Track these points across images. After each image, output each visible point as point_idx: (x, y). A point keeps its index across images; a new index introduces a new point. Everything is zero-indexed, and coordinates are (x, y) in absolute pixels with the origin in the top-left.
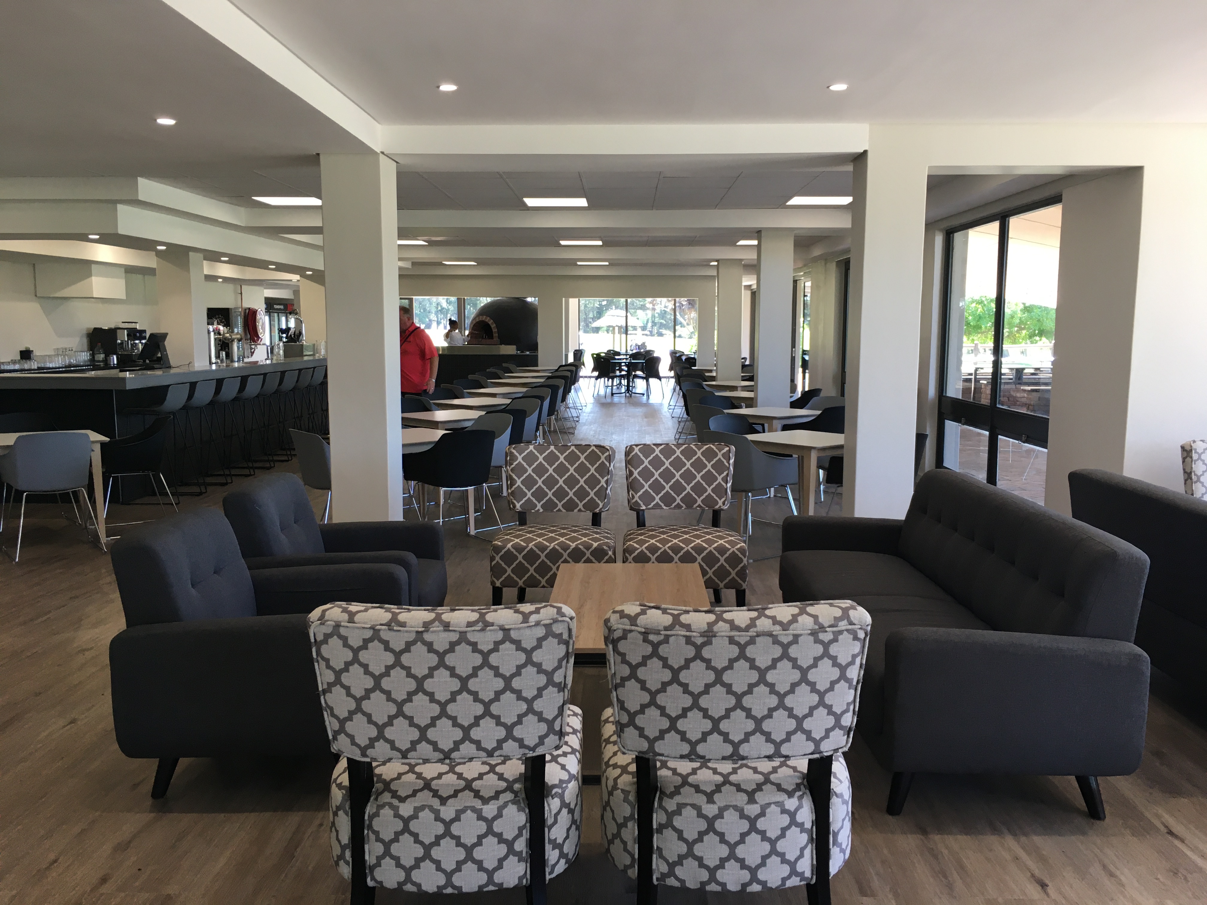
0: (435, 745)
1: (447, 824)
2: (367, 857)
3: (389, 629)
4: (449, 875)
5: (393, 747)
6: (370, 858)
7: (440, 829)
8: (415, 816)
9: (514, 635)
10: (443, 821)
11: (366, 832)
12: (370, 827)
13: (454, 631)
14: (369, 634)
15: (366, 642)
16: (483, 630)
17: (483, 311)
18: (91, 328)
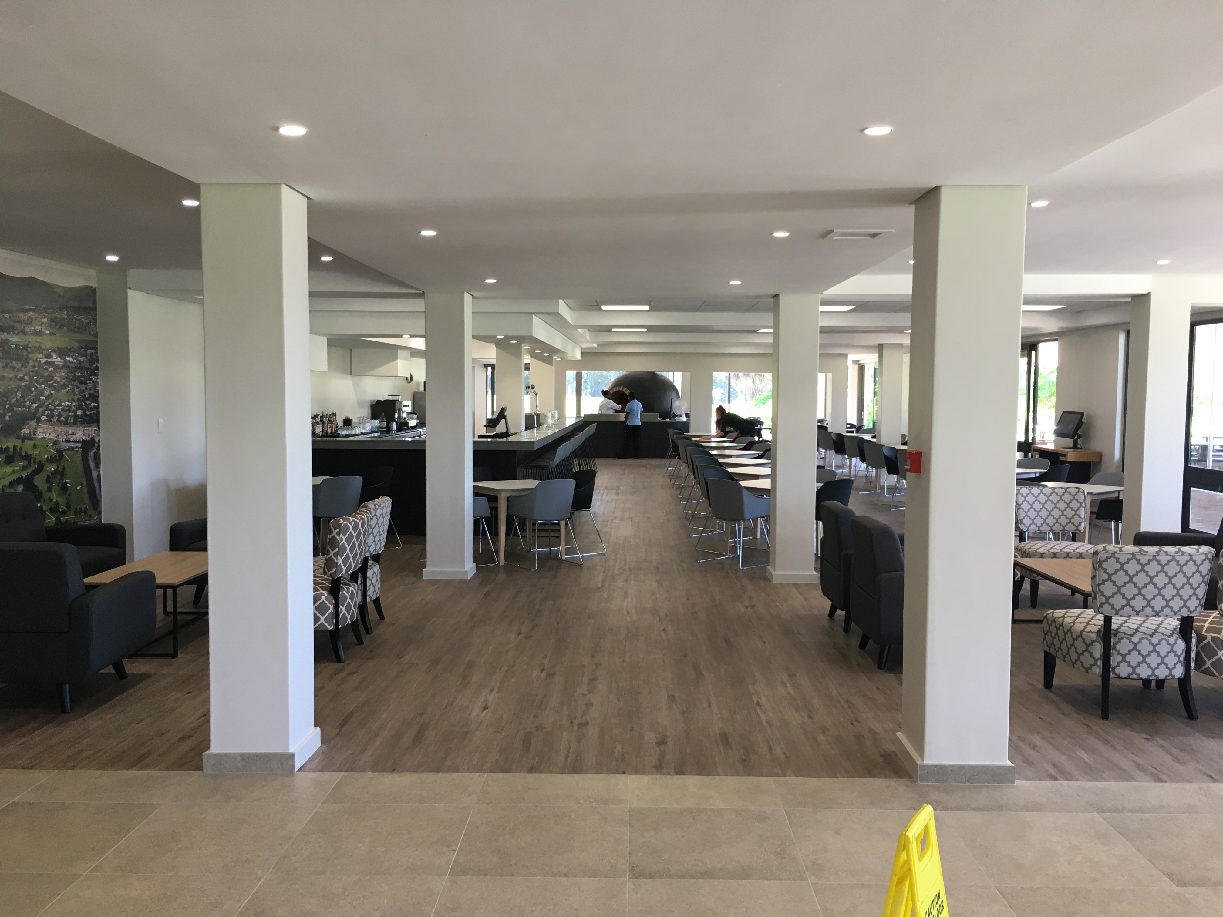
0: (1153, 608)
1: (1154, 646)
2: (1111, 663)
3: (1141, 554)
4: (1153, 670)
5: (1133, 610)
6: (1113, 663)
7: (1151, 648)
8: (1140, 642)
9: (1194, 557)
10: (1152, 644)
11: (1112, 651)
12: (1114, 648)
13: (1170, 555)
14: (1130, 557)
15: (1128, 561)
16: (1182, 555)
17: (619, 382)
18: (375, 400)
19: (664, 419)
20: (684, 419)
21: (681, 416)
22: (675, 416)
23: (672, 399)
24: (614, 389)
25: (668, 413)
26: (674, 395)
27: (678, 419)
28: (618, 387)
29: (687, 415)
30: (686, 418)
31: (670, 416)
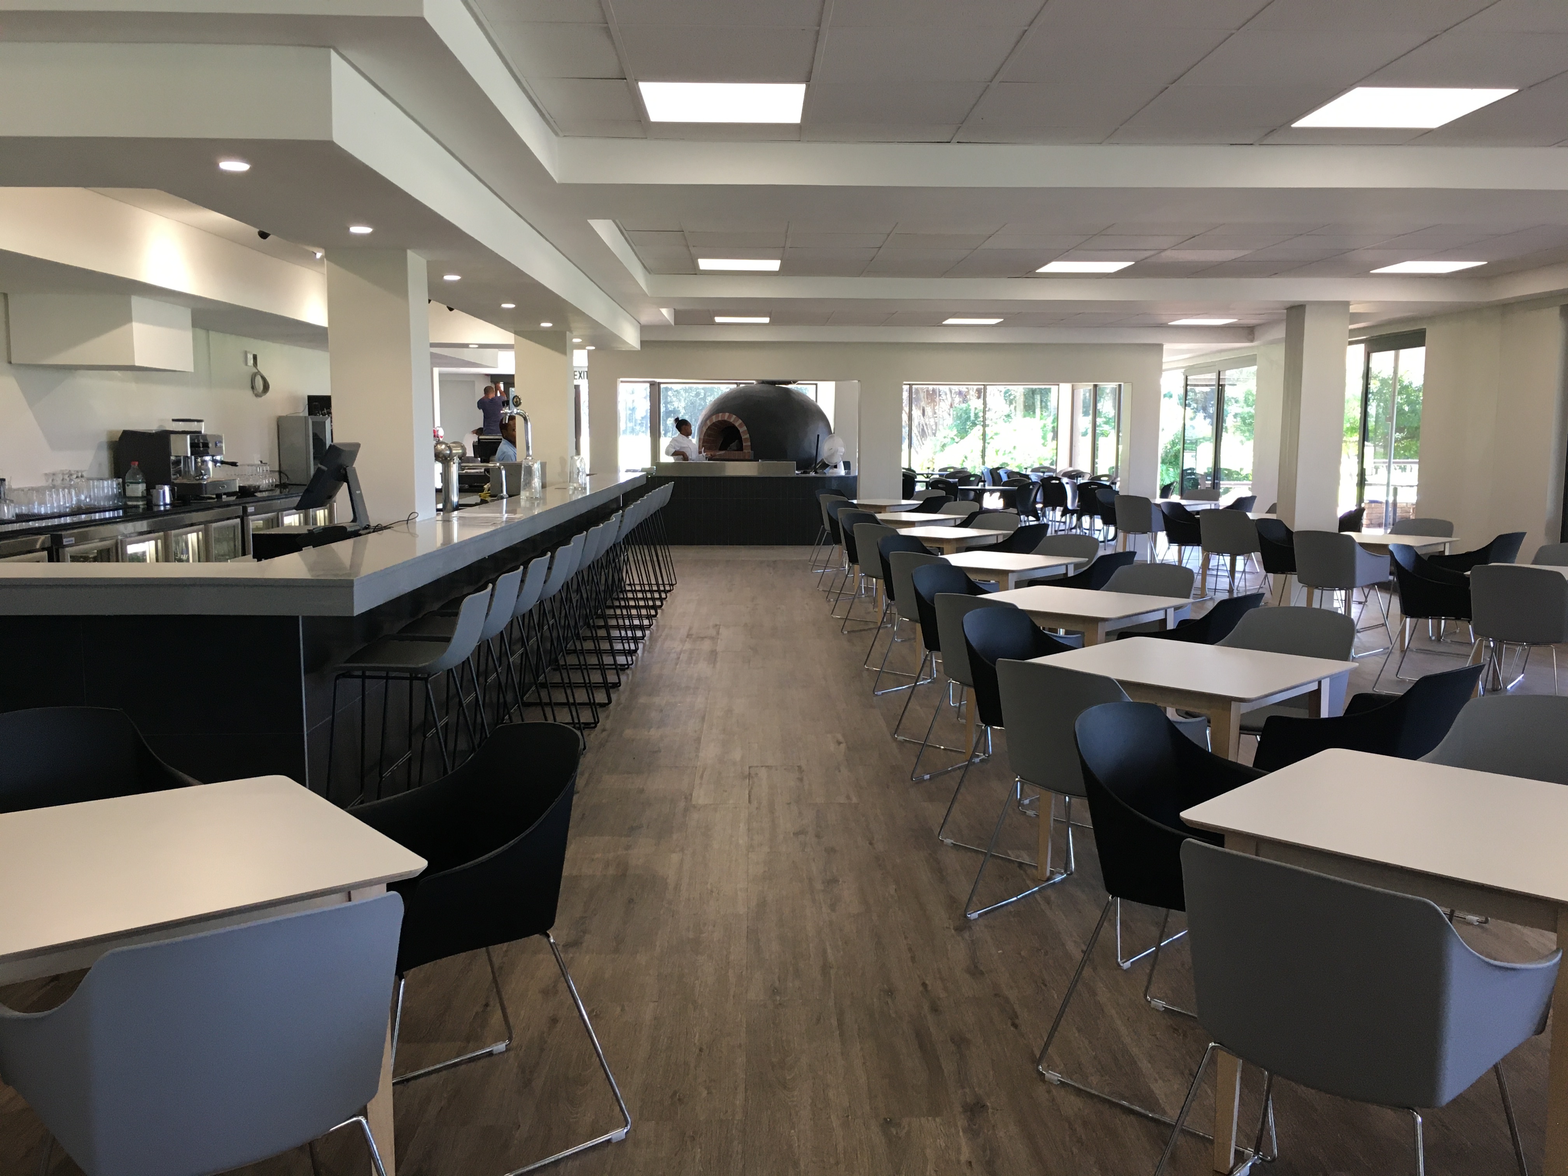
17: (724, 405)
18: (118, 431)
19: (805, 473)
20: (842, 471)
21: (836, 467)
22: (825, 466)
23: (818, 436)
24: (714, 417)
25: (809, 462)
26: (821, 430)
27: (830, 472)
28: (720, 414)
29: (847, 465)
30: (845, 469)
31: (815, 466)
